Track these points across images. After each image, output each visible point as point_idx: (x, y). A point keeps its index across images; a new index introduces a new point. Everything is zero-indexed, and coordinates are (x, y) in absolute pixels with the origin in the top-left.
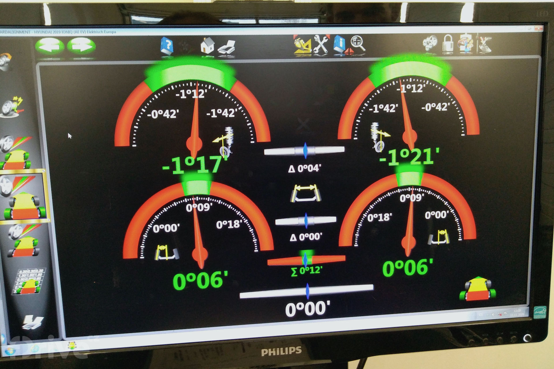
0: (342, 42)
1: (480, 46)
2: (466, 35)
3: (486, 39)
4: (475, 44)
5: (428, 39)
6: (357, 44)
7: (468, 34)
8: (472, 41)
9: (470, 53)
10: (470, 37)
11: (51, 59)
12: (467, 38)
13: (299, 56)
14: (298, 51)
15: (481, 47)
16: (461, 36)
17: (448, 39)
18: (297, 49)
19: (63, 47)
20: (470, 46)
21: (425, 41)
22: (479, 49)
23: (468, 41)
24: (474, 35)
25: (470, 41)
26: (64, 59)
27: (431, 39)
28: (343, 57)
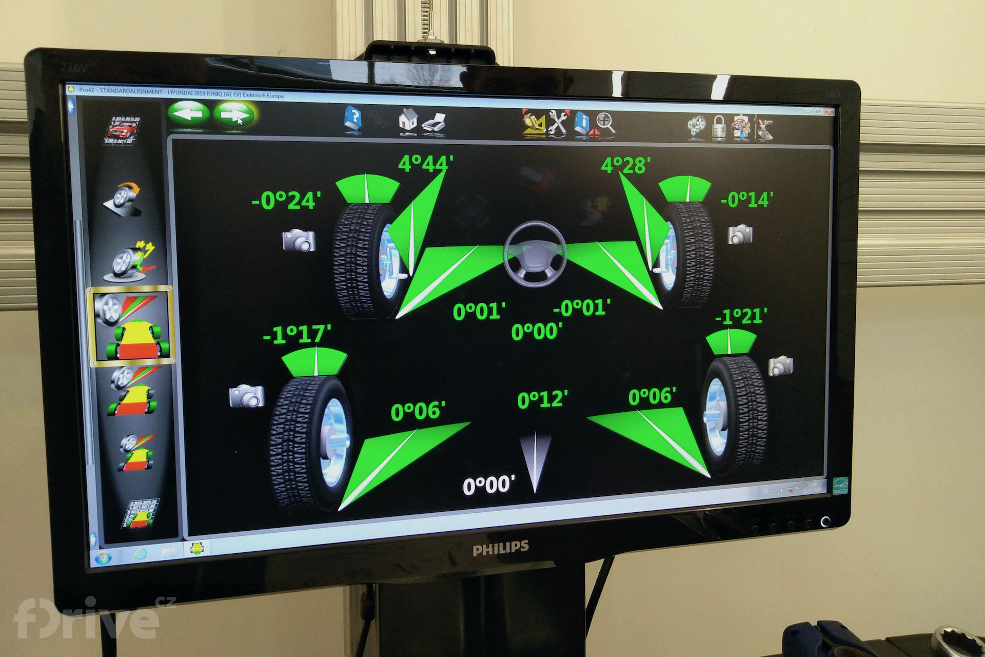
1: (758, 132)
2: (741, 117)
3: (766, 122)
4: (752, 128)
5: (694, 121)
6: (604, 124)
7: (744, 115)
8: (749, 125)
9: (747, 140)
10: (746, 119)
11: (190, 130)
12: (743, 120)
13: (529, 137)
14: (528, 131)
15: (760, 133)
16: (736, 118)
17: (719, 122)
18: (527, 127)
19: (207, 114)
20: (747, 131)
21: (690, 123)
22: (757, 134)
23: (744, 123)
24: (751, 117)
25: (746, 124)
26: (208, 131)
27: (698, 120)
28: (586, 140)
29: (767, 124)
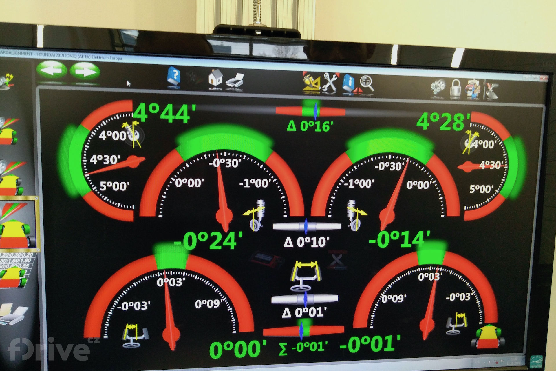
0: (351, 81)
1: (487, 92)
2: (474, 81)
3: (494, 85)
4: (482, 89)
5: (436, 83)
6: (366, 84)
7: (476, 79)
8: (479, 87)
9: (477, 98)
10: (477, 83)
11: (53, 83)
12: (475, 84)
13: (308, 93)
14: (307, 88)
15: (488, 94)
16: (469, 82)
17: (456, 84)
18: (306, 85)
20: (477, 92)
21: (433, 84)
22: (486, 95)
23: (475, 86)
24: (481, 81)
25: (477, 87)
26: (64, 83)
27: (440, 83)
28: (351, 96)
29: (494, 86)
